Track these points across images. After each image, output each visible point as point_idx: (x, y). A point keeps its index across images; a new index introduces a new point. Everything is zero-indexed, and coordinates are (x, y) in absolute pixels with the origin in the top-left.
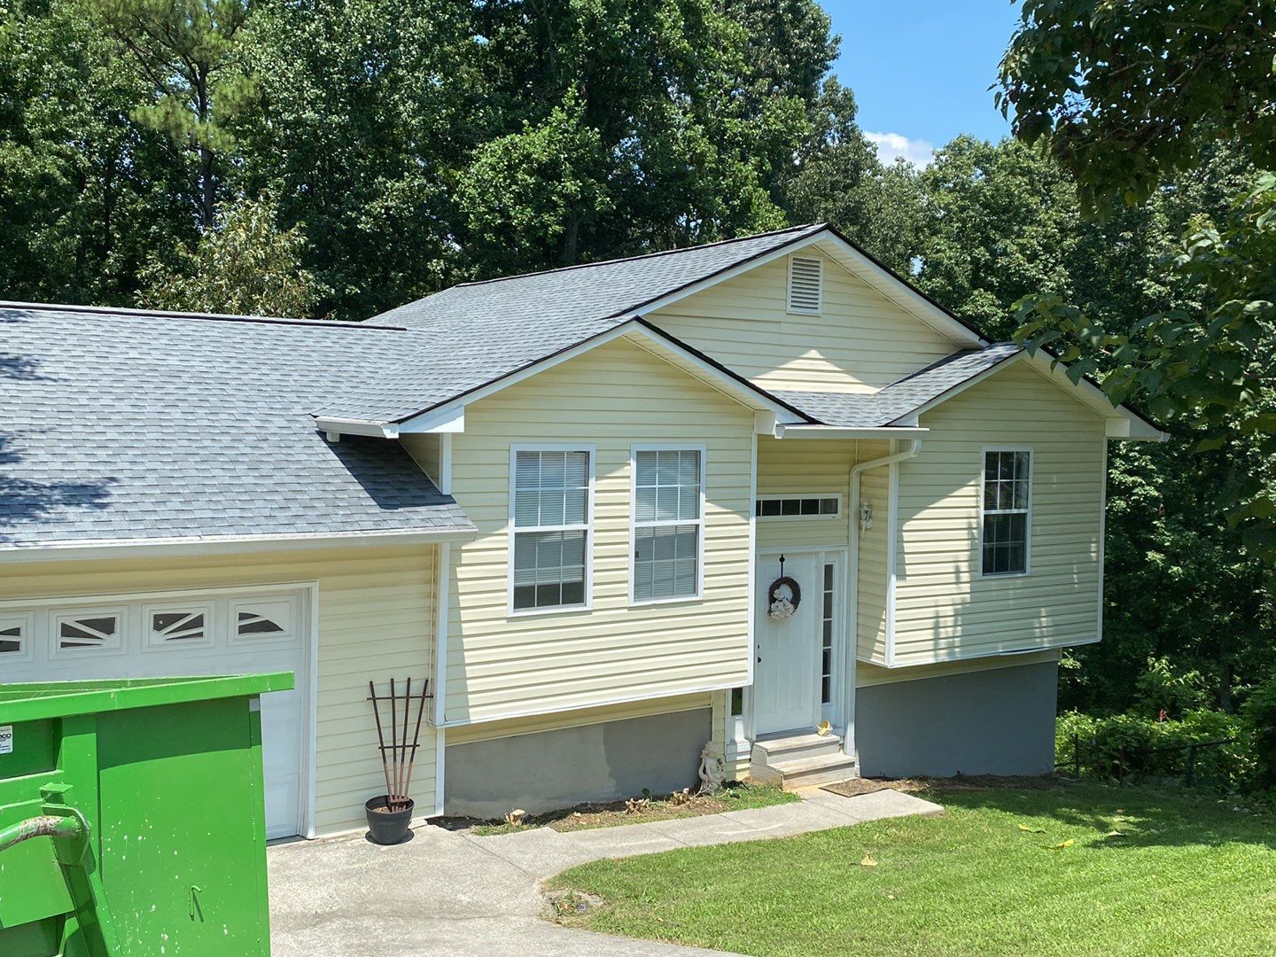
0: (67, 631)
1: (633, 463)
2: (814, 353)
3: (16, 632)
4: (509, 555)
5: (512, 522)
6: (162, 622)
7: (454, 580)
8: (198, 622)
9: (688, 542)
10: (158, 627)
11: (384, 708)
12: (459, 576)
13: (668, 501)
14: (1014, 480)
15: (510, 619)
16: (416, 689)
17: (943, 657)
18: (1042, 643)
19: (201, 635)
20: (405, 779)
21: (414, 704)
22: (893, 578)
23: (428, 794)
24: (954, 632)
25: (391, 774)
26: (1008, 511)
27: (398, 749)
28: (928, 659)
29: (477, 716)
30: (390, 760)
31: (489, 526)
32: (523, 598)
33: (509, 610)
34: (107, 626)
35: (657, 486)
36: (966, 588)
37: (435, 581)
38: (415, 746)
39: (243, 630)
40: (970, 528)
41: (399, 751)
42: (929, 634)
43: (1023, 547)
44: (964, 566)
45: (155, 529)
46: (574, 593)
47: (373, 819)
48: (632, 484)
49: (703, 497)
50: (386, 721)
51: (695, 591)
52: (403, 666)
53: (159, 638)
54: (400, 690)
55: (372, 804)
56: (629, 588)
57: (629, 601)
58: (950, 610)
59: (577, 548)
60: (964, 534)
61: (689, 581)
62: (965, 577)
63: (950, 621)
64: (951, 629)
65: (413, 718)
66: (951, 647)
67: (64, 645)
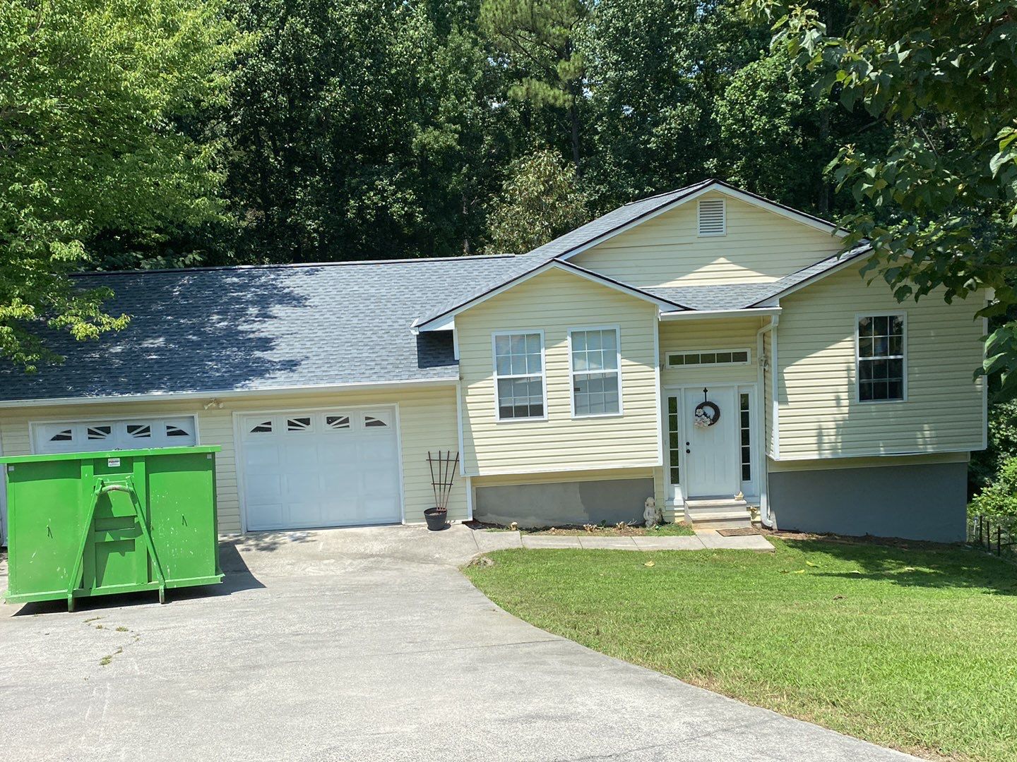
0: (290, 423)
1: (569, 339)
2: (722, 260)
3: (269, 423)
4: (495, 390)
5: (495, 373)
6: (331, 420)
7: (464, 403)
8: (347, 420)
9: (611, 383)
10: (329, 423)
11: (436, 464)
12: (468, 401)
13: (593, 358)
14: (888, 336)
15: (498, 424)
16: (453, 456)
17: (827, 454)
18: (926, 448)
19: (348, 426)
20: (445, 500)
21: (452, 464)
22: (776, 404)
23: (462, 506)
24: (836, 439)
25: (438, 498)
26: (885, 358)
27: (443, 485)
28: (814, 456)
29: (483, 472)
30: (437, 491)
31: (485, 375)
32: (505, 412)
33: (497, 419)
34: (307, 422)
35: (586, 351)
36: (846, 410)
37: (456, 403)
38: (451, 484)
39: (368, 425)
40: (848, 370)
41: (442, 486)
42: (814, 440)
43: (901, 383)
44: (844, 396)
45: (332, 378)
46: (537, 410)
47: (428, 519)
48: (569, 351)
49: (619, 356)
50: (436, 471)
51: (618, 411)
52: (440, 445)
53: (330, 427)
54: (444, 457)
55: (427, 512)
56: (572, 408)
57: (572, 415)
58: (832, 425)
59: (537, 386)
60: (844, 374)
61: (612, 405)
62: (846, 403)
63: (833, 432)
64: (834, 437)
65: (451, 471)
66: (834, 449)
67: (289, 429)
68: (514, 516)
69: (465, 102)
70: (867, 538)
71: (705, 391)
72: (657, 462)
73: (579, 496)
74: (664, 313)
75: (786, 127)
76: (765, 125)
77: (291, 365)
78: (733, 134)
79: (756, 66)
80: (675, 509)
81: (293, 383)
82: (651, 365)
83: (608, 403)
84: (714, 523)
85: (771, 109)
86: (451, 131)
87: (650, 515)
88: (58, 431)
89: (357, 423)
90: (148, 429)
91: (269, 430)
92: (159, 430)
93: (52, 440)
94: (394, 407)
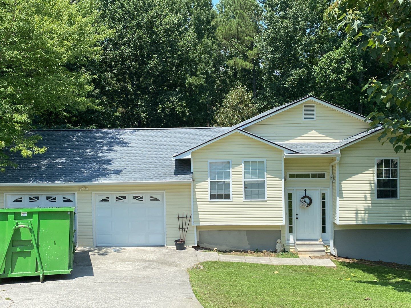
0: (117, 198)
1: (243, 164)
2: (314, 131)
3: (108, 198)
4: (209, 186)
5: (209, 179)
6: (135, 197)
7: (195, 192)
8: (142, 198)
9: (262, 185)
10: (134, 198)
11: (181, 219)
12: (196, 191)
13: (254, 174)
14: (391, 169)
15: (209, 202)
16: (189, 216)
17: (360, 223)
18: (406, 222)
19: (143, 200)
20: (184, 236)
21: (188, 219)
22: (338, 198)
23: (192, 240)
24: (364, 215)
25: (181, 235)
26: (388, 178)
27: (184, 229)
28: (354, 223)
29: (202, 224)
30: (181, 232)
31: (204, 179)
32: (213, 197)
33: (209, 199)
34: (124, 198)
35: (251, 170)
36: (370, 202)
37: (191, 192)
38: (187, 229)
39: (151, 200)
40: (370, 183)
41: (183, 230)
42: (354, 215)
43: (396, 190)
44: (368, 195)
45: (136, 178)
46: (228, 196)
47: (177, 245)
48: (243, 170)
49: (265, 173)
50: (181, 222)
51: (264, 198)
52: (184, 211)
53: (135, 200)
54: (185, 216)
55: (176, 241)
56: (243, 196)
57: (243, 199)
58: (363, 209)
59: (227, 185)
60: (368, 185)
61: (262, 195)
62: (369, 199)
63: (363, 212)
64: (364, 214)
65: (187, 223)
66: (363, 220)
67: (117, 201)
68: (216, 245)
69: (208, 66)
70: (379, 262)
71: (305, 191)
72: (282, 223)
73: (246, 236)
74: (286, 154)
75: (344, 79)
76: (335, 77)
77: (118, 172)
78: (322, 81)
79: (331, 53)
80: (290, 245)
81: (118, 180)
82: (280, 178)
83: (260, 194)
84: (308, 252)
85: (338, 71)
86: (202, 78)
87: (279, 247)
88: (17, 198)
89: (147, 198)
90: (55, 199)
91: (108, 201)
92: (60, 199)
93: (14, 201)
94: (163, 192)
